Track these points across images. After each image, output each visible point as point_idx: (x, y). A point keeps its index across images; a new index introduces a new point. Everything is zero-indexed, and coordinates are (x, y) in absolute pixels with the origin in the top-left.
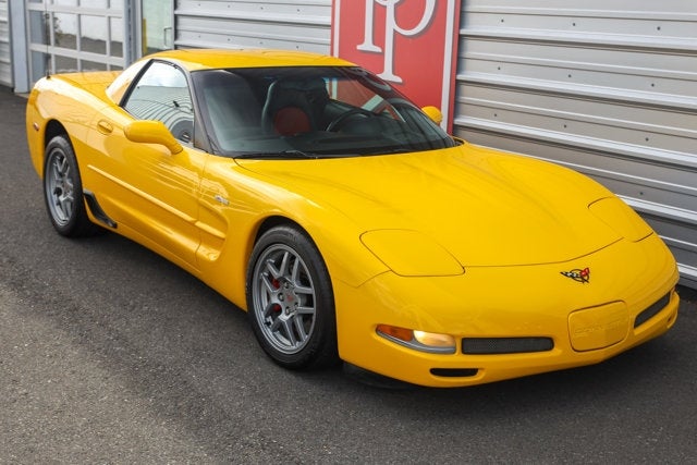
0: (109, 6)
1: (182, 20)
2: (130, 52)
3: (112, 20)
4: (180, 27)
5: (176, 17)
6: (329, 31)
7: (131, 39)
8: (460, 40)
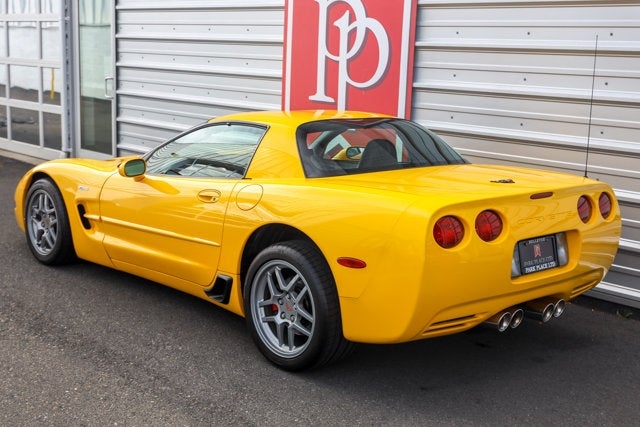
0: (41, 57)
1: (123, 72)
2: (68, 101)
3: (44, 70)
4: (121, 78)
5: (118, 68)
6: (280, 83)
7: (70, 88)
8: (413, 92)
